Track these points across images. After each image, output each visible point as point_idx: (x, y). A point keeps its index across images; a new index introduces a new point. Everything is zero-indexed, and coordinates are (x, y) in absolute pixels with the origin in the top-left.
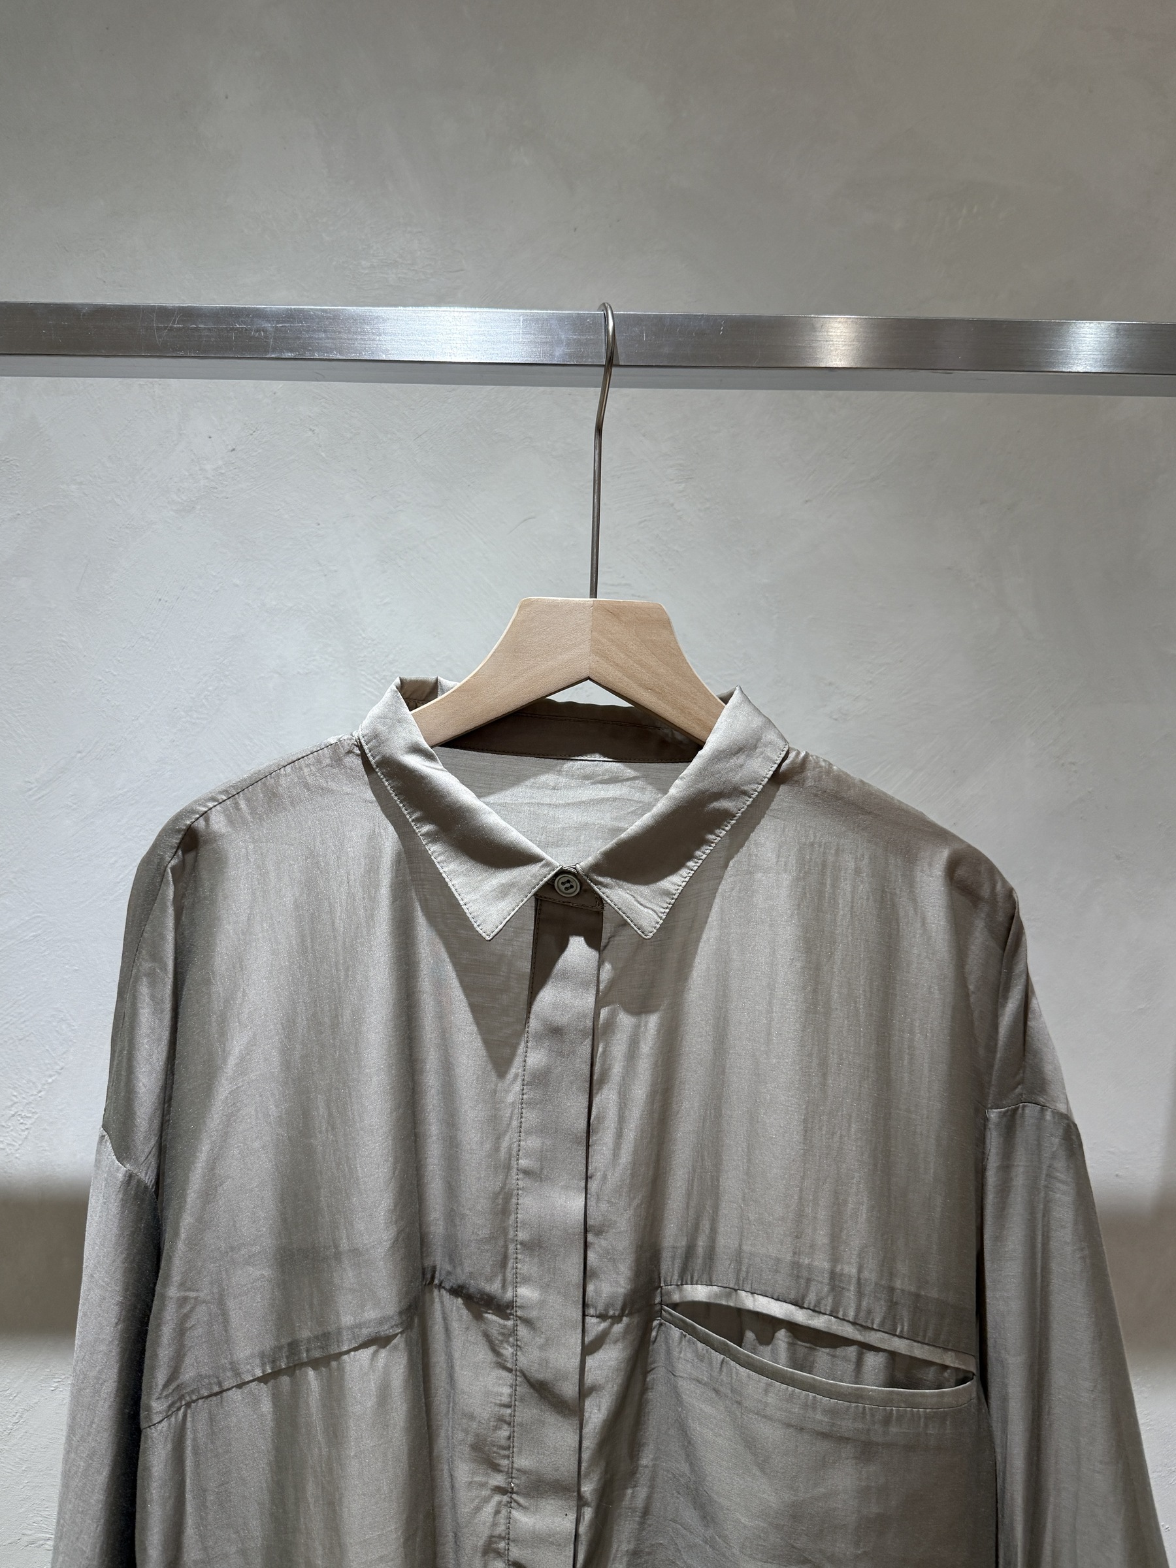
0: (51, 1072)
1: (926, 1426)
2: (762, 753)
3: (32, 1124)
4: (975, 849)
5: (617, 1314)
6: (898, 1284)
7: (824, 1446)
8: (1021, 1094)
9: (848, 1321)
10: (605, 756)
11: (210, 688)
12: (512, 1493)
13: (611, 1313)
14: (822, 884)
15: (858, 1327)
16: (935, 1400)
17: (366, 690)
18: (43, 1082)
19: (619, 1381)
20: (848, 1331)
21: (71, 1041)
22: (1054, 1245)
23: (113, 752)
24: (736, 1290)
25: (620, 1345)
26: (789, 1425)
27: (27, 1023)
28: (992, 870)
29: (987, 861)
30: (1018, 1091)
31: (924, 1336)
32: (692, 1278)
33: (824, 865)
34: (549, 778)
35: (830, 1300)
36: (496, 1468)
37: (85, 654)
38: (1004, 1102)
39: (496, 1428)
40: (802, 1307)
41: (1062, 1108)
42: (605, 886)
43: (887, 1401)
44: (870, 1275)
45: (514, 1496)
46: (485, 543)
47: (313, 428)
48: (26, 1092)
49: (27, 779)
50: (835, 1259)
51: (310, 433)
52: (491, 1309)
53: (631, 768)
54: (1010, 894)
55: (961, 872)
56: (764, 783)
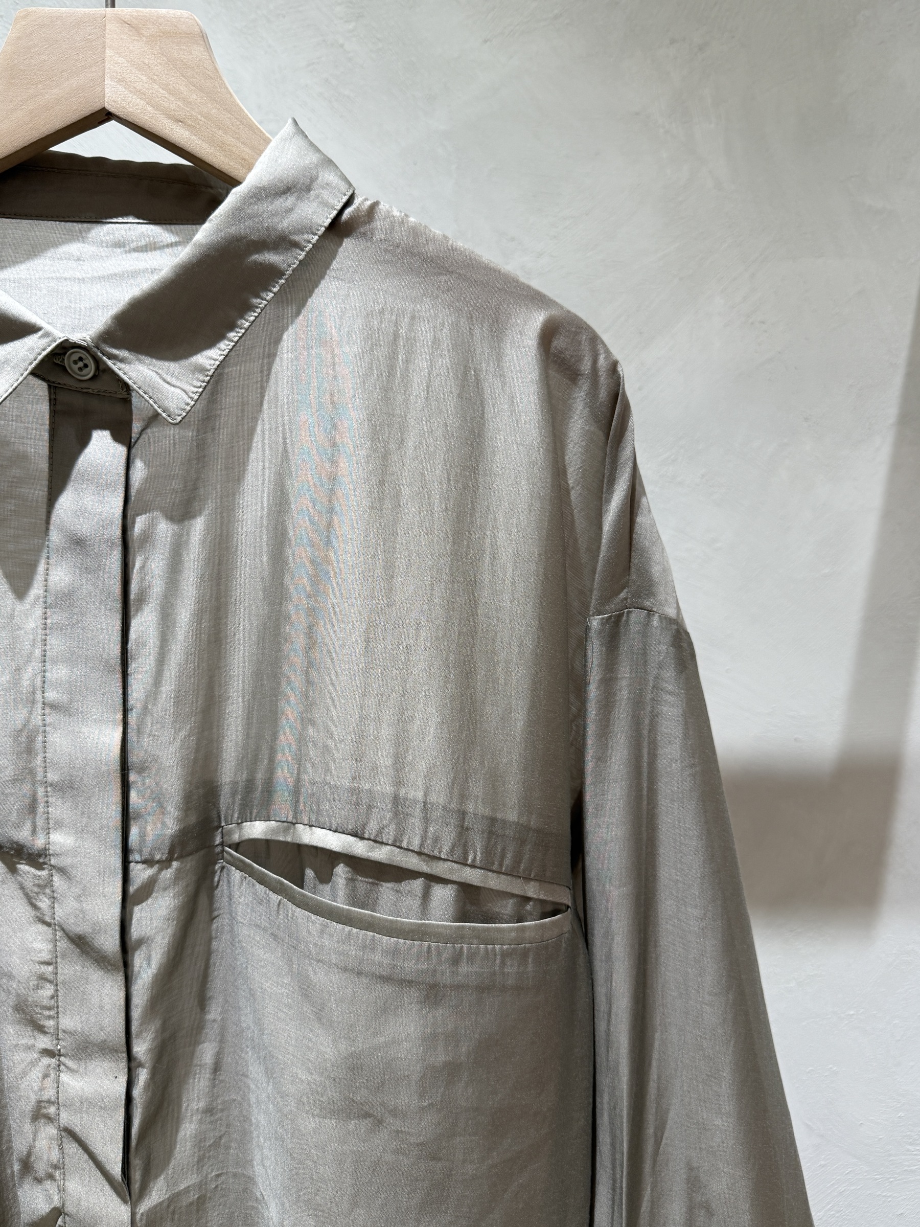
1: (503, 963)
2: (317, 197)
4: (576, 316)
5: (164, 857)
6: (470, 807)
7: (387, 990)
8: (626, 599)
9: (413, 851)
10: (139, 218)
12: (60, 1055)
13: (158, 857)
14: (393, 357)
15: (424, 857)
16: (513, 934)
19: (170, 931)
20: (413, 862)
22: (662, 763)
24: (294, 824)
25: (171, 893)
26: (345, 969)
28: (594, 339)
29: (589, 329)
30: (623, 595)
31: (501, 865)
32: (251, 813)
33: (396, 336)
34: (74, 248)
35: (393, 827)
36: (41, 1029)
38: (607, 607)
39: (37, 987)
40: (362, 838)
41: (671, 612)
42: (122, 360)
43: (457, 937)
44: (439, 797)
45: (62, 1059)
50: (399, 783)
52: (22, 859)
53: (171, 231)
54: (614, 368)
55: (559, 343)
56: (320, 233)
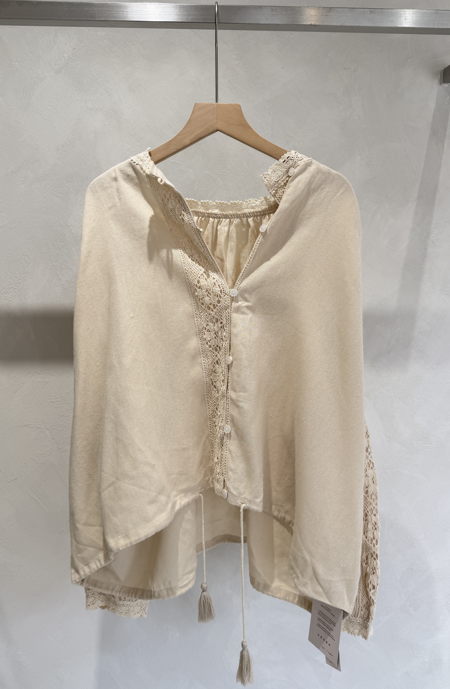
0: (23, 273)
3: (18, 291)
11: (70, 138)
17: (126, 139)
18: (21, 277)
21: (30, 263)
23: (37, 161)
27: (14, 257)
37: (25, 125)
46: (167, 83)
47: (104, 40)
48: (14, 280)
49: (7, 171)
51: (102, 42)
